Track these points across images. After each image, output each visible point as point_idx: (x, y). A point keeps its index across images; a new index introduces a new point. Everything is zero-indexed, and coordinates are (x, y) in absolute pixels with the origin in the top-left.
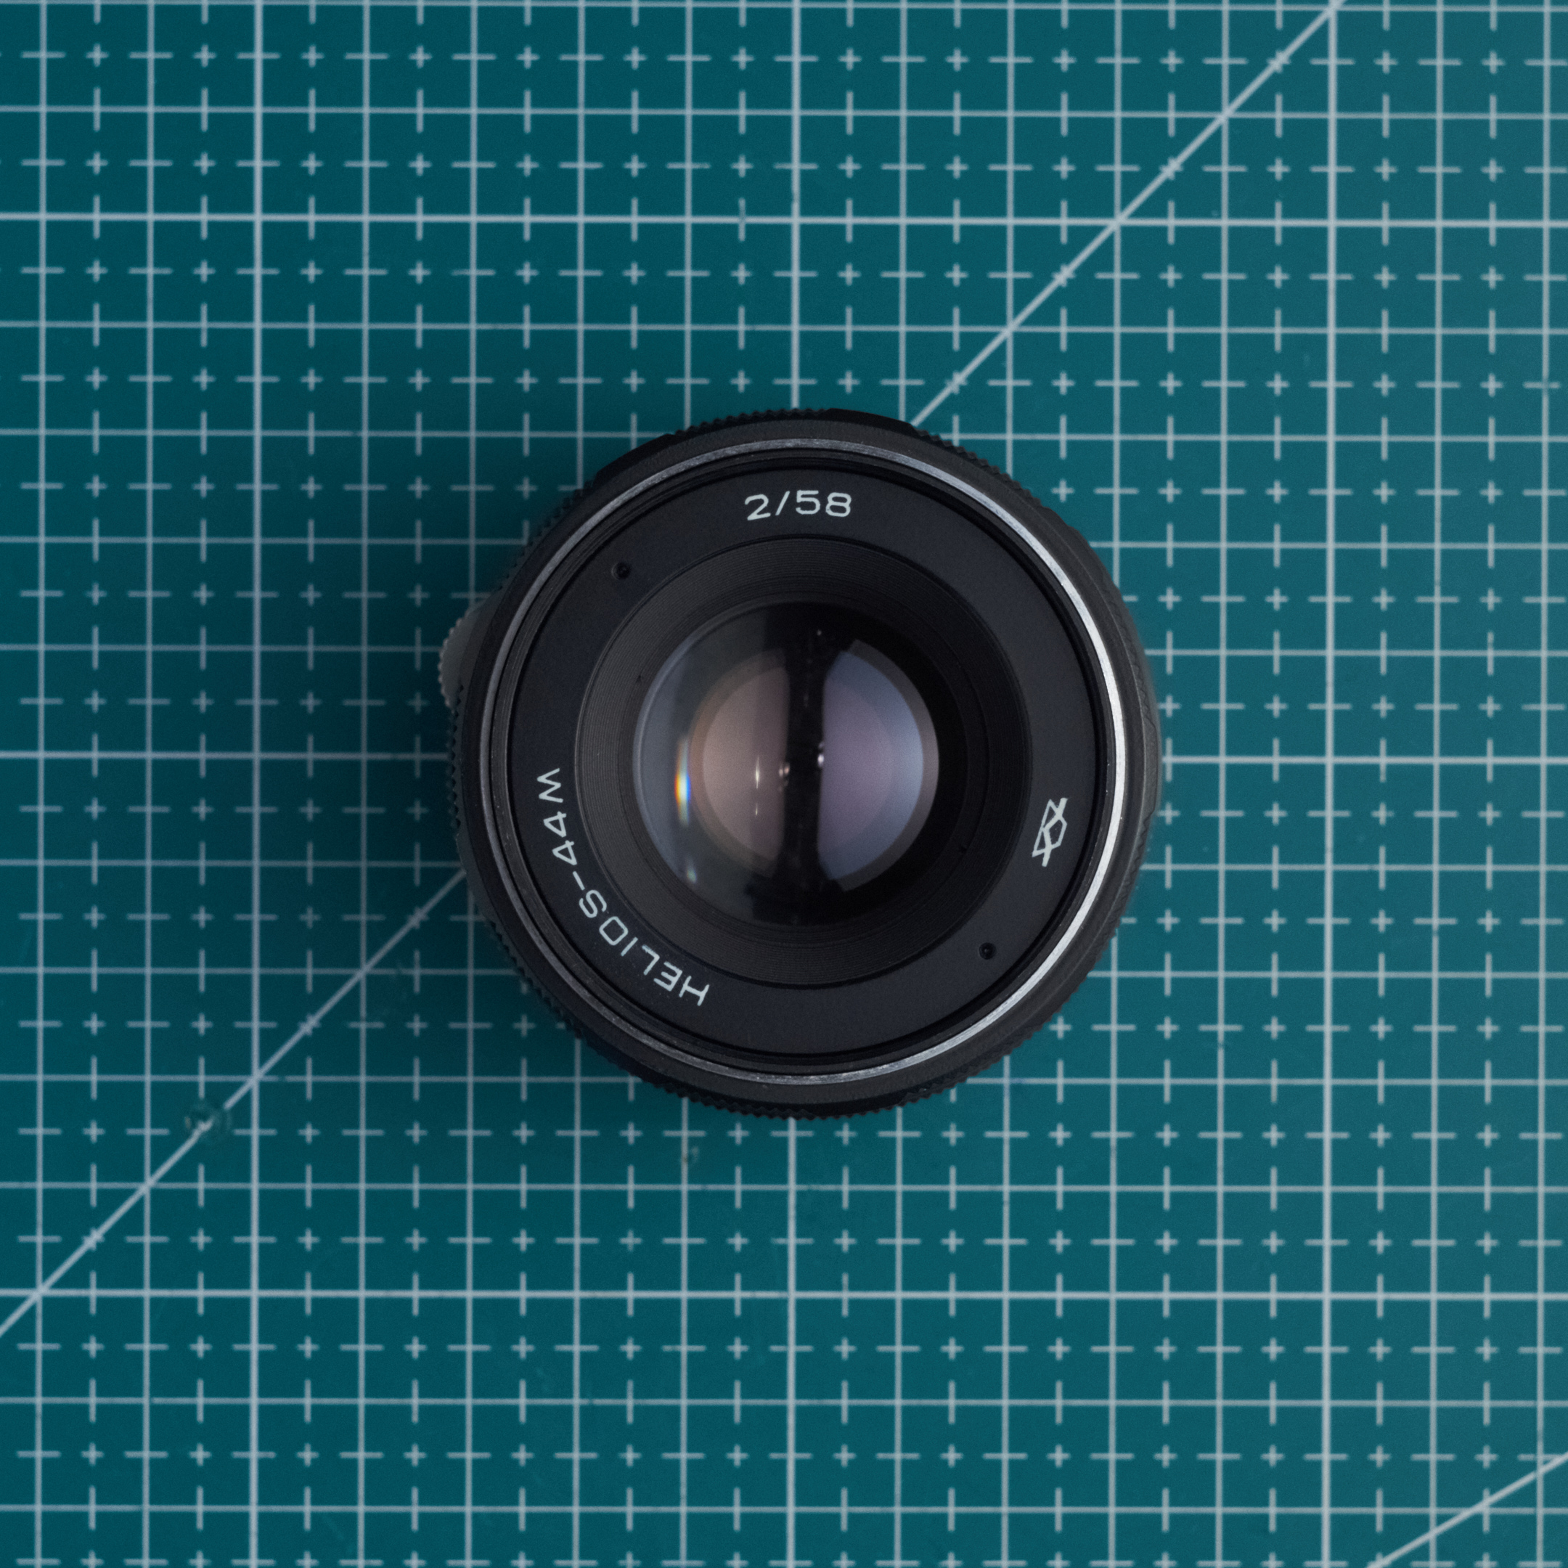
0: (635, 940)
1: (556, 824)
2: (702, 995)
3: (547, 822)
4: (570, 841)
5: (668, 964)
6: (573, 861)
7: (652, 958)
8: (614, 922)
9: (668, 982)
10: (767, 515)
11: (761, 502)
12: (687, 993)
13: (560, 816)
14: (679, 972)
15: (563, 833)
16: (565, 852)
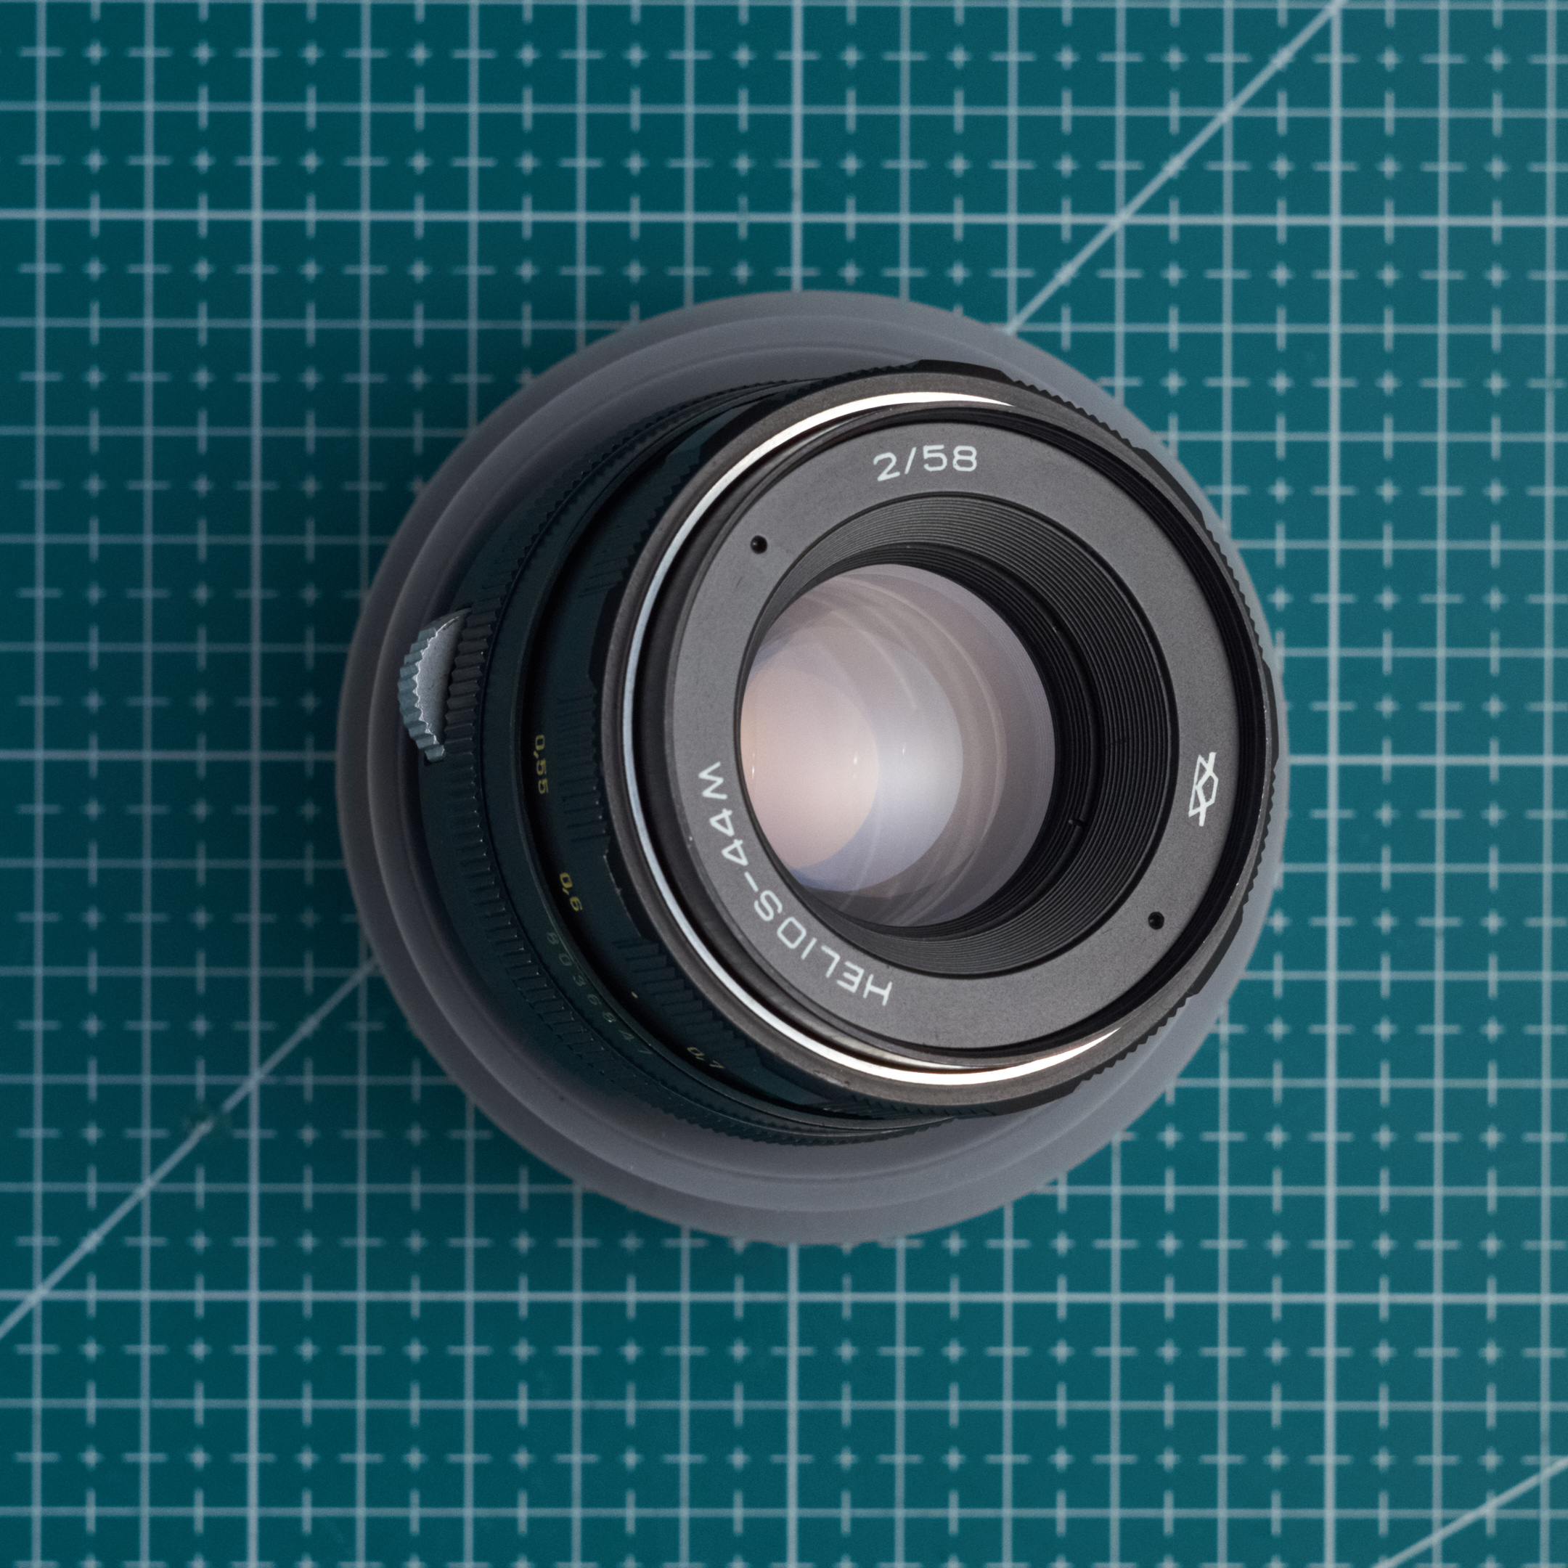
0: (813, 941)
1: (722, 822)
2: (886, 993)
3: (714, 821)
4: (738, 839)
5: (848, 964)
6: (743, 861)
7: (831, 959)
8: (791, 924)
9: (851, 983)
10: (897, 474)
11: (889, 460)
12: (870, 993)
13: (726, 814)
14: (861, 972)
15: (730, 832)
16: (735, 852)
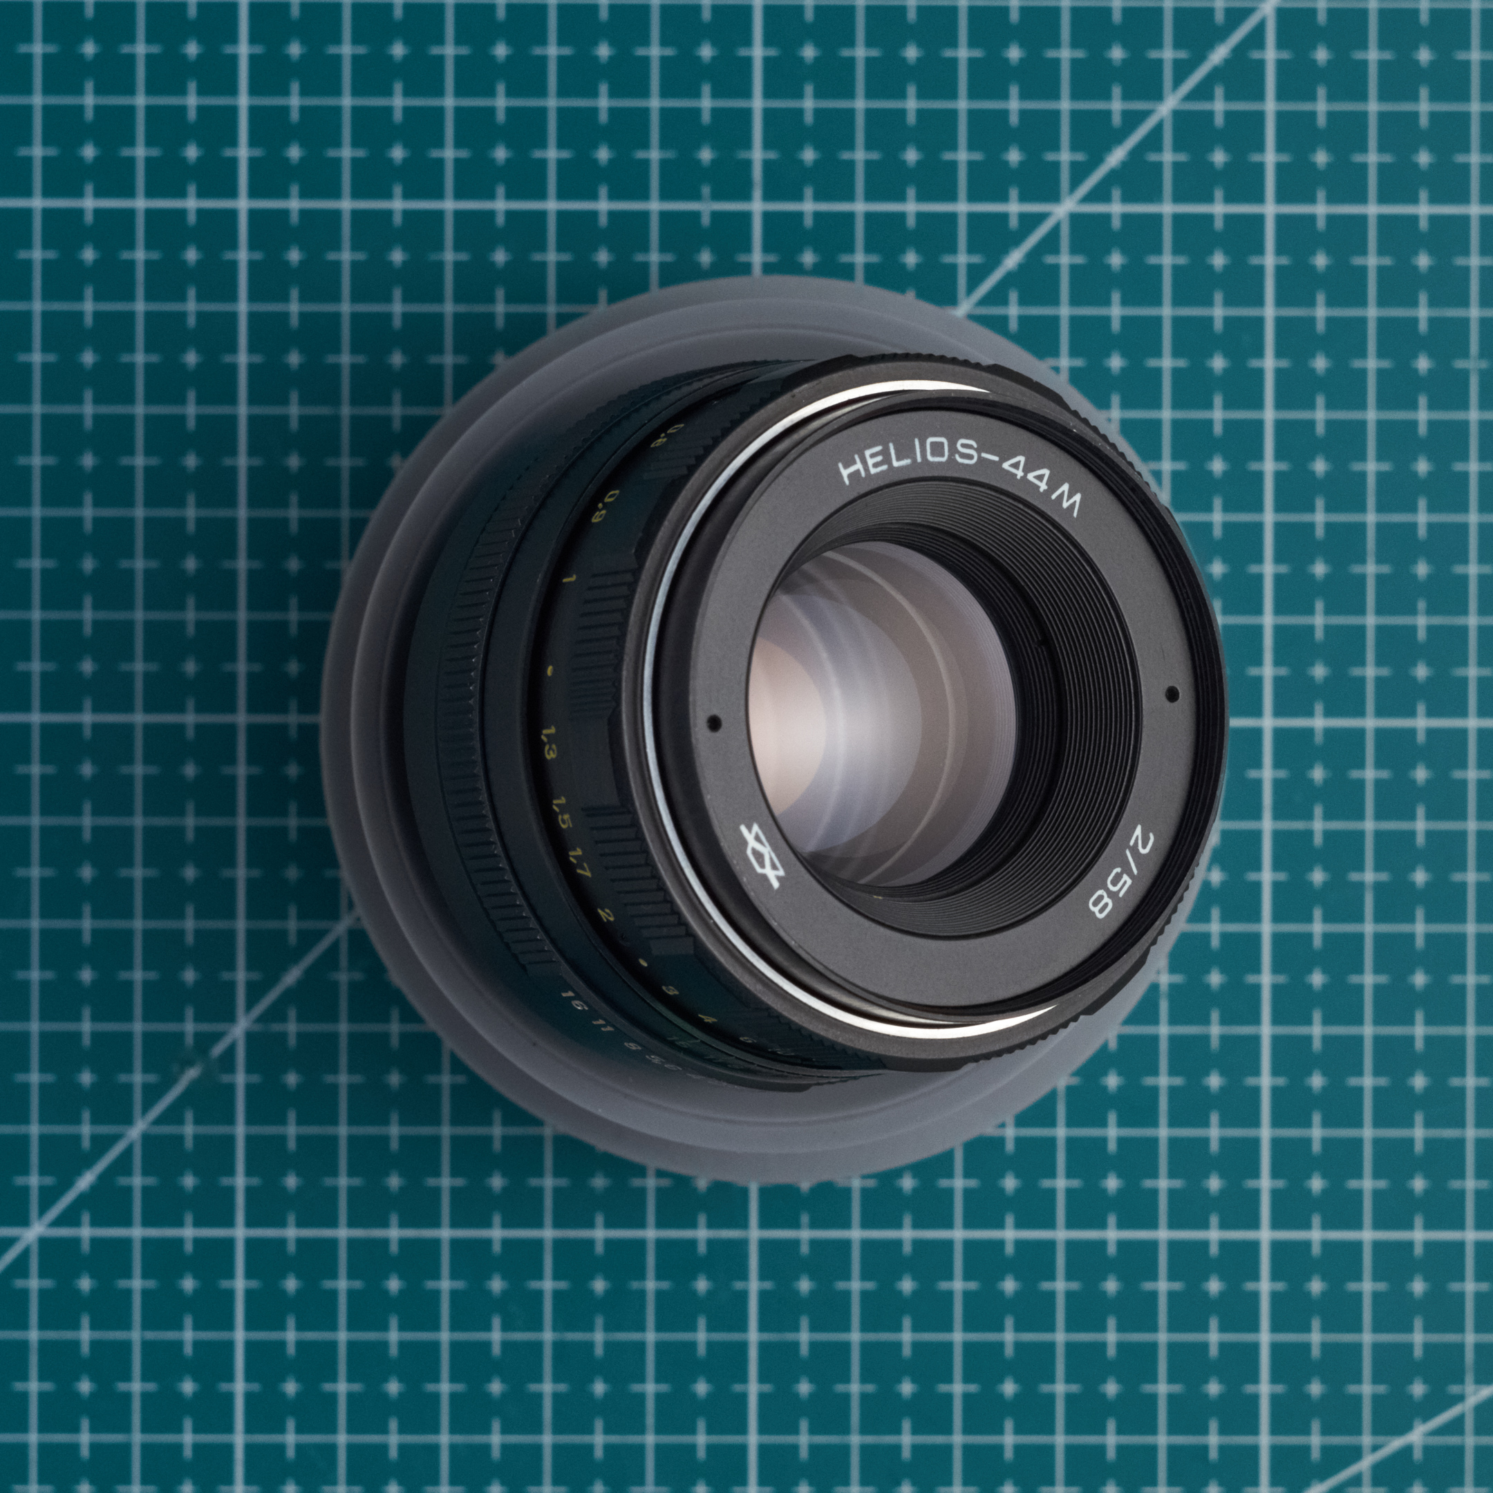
0: (919, 459)
1: (1040, 478)
2: (845, 473)
3: (1046, 472)
4: (1021, 477)
5: (884, 467)
6: (1006, 466)
7: (898, 459)
8: (943, 455)
9: (873, 456)
10: (1132, 843)
11: (1144, 847)
12: (855, 463)
13: (1043, 486)
14: (873, 471)
15: (1031, 477)
16: (1016, 466)
